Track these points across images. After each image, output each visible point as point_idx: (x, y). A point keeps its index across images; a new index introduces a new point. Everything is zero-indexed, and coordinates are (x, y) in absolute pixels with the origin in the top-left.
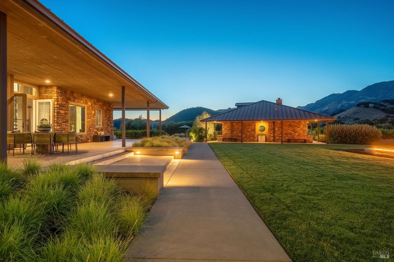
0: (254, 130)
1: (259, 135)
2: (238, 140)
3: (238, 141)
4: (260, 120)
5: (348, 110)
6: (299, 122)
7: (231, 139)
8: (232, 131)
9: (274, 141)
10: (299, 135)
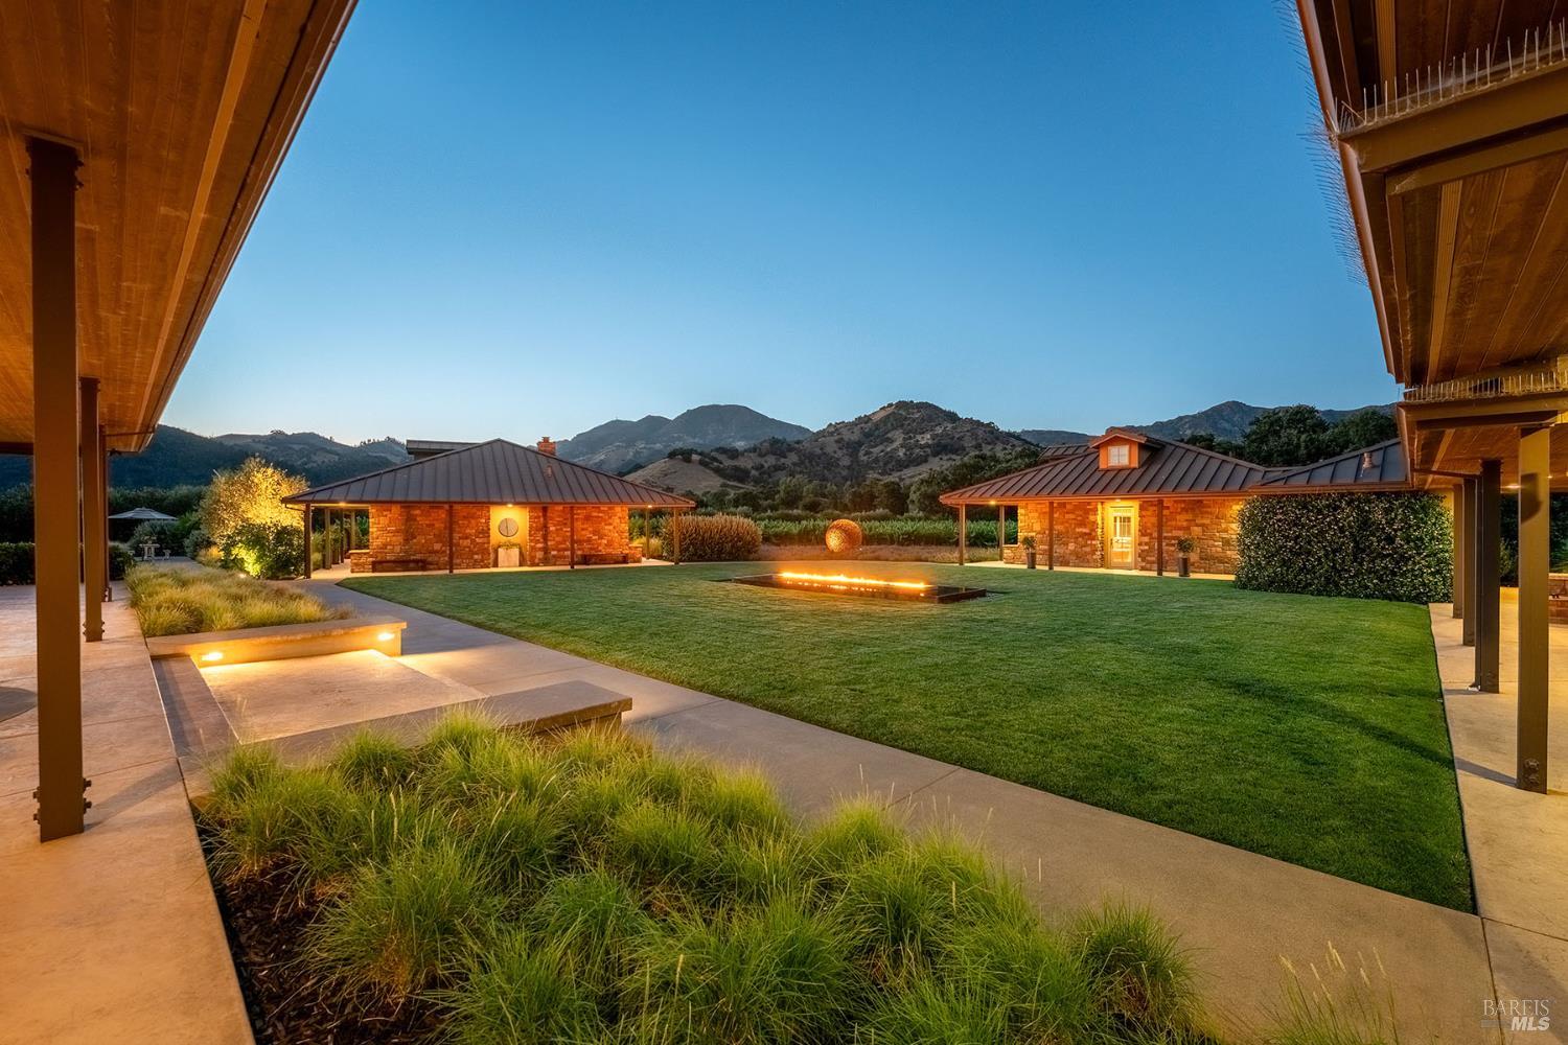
0: (486, 532)
1: (499, 547)
2: (431, 564)
3: (432, 567)
4: (503, 503)
5: (650, 466)
6: (610, 508)
7: (403, 564)
8: (409, 537)
9: (546, 561)
10: (609, 545)
